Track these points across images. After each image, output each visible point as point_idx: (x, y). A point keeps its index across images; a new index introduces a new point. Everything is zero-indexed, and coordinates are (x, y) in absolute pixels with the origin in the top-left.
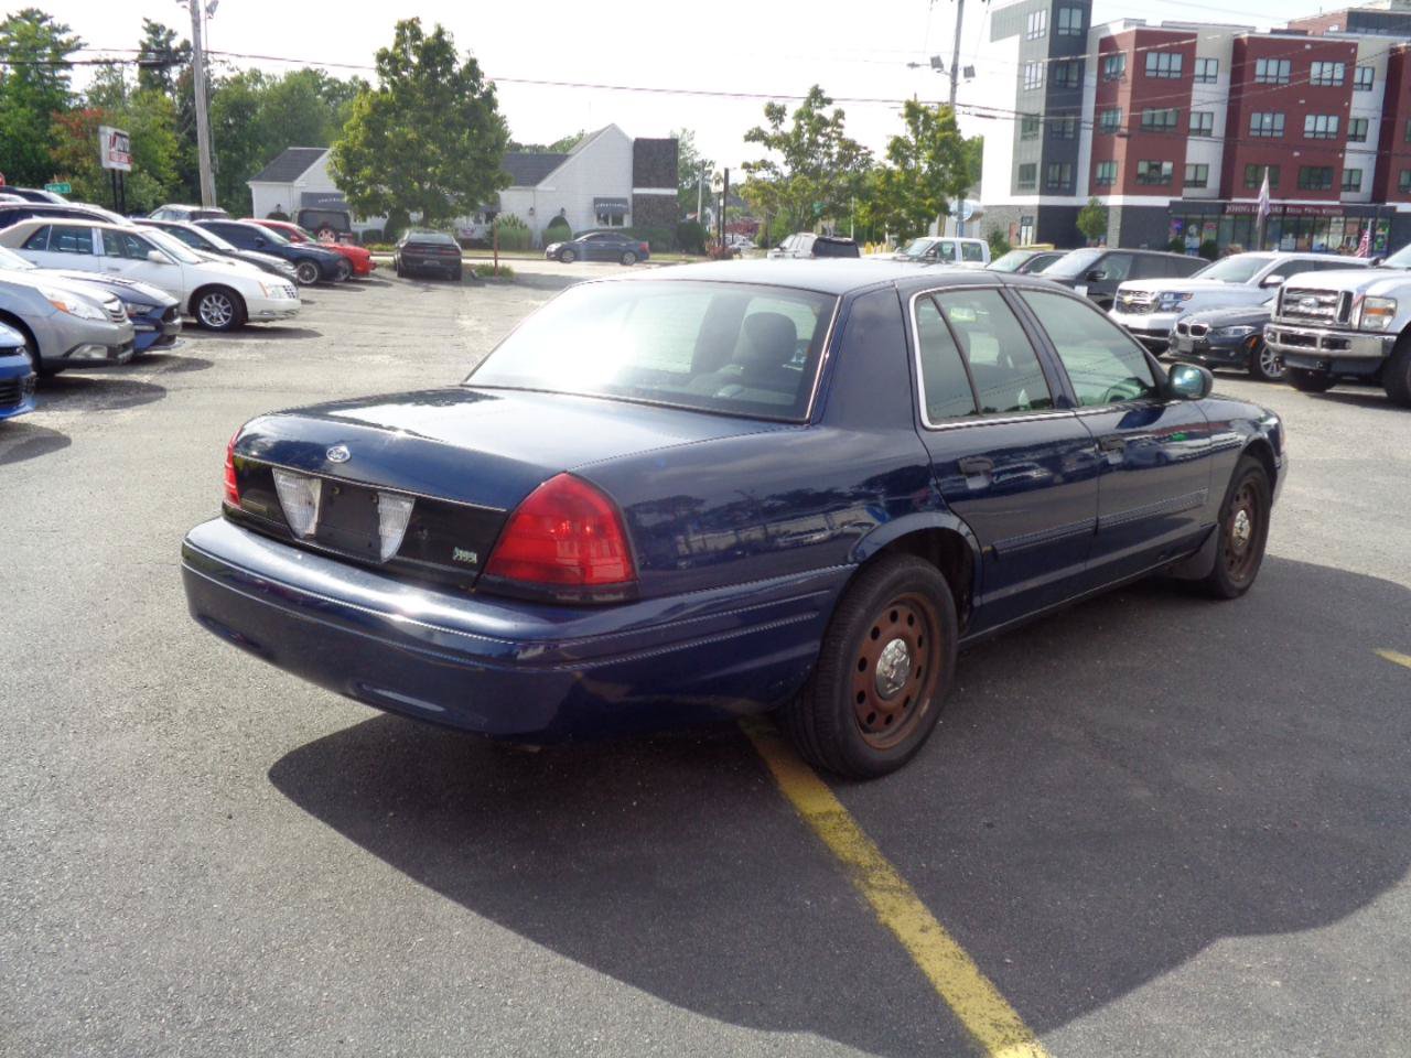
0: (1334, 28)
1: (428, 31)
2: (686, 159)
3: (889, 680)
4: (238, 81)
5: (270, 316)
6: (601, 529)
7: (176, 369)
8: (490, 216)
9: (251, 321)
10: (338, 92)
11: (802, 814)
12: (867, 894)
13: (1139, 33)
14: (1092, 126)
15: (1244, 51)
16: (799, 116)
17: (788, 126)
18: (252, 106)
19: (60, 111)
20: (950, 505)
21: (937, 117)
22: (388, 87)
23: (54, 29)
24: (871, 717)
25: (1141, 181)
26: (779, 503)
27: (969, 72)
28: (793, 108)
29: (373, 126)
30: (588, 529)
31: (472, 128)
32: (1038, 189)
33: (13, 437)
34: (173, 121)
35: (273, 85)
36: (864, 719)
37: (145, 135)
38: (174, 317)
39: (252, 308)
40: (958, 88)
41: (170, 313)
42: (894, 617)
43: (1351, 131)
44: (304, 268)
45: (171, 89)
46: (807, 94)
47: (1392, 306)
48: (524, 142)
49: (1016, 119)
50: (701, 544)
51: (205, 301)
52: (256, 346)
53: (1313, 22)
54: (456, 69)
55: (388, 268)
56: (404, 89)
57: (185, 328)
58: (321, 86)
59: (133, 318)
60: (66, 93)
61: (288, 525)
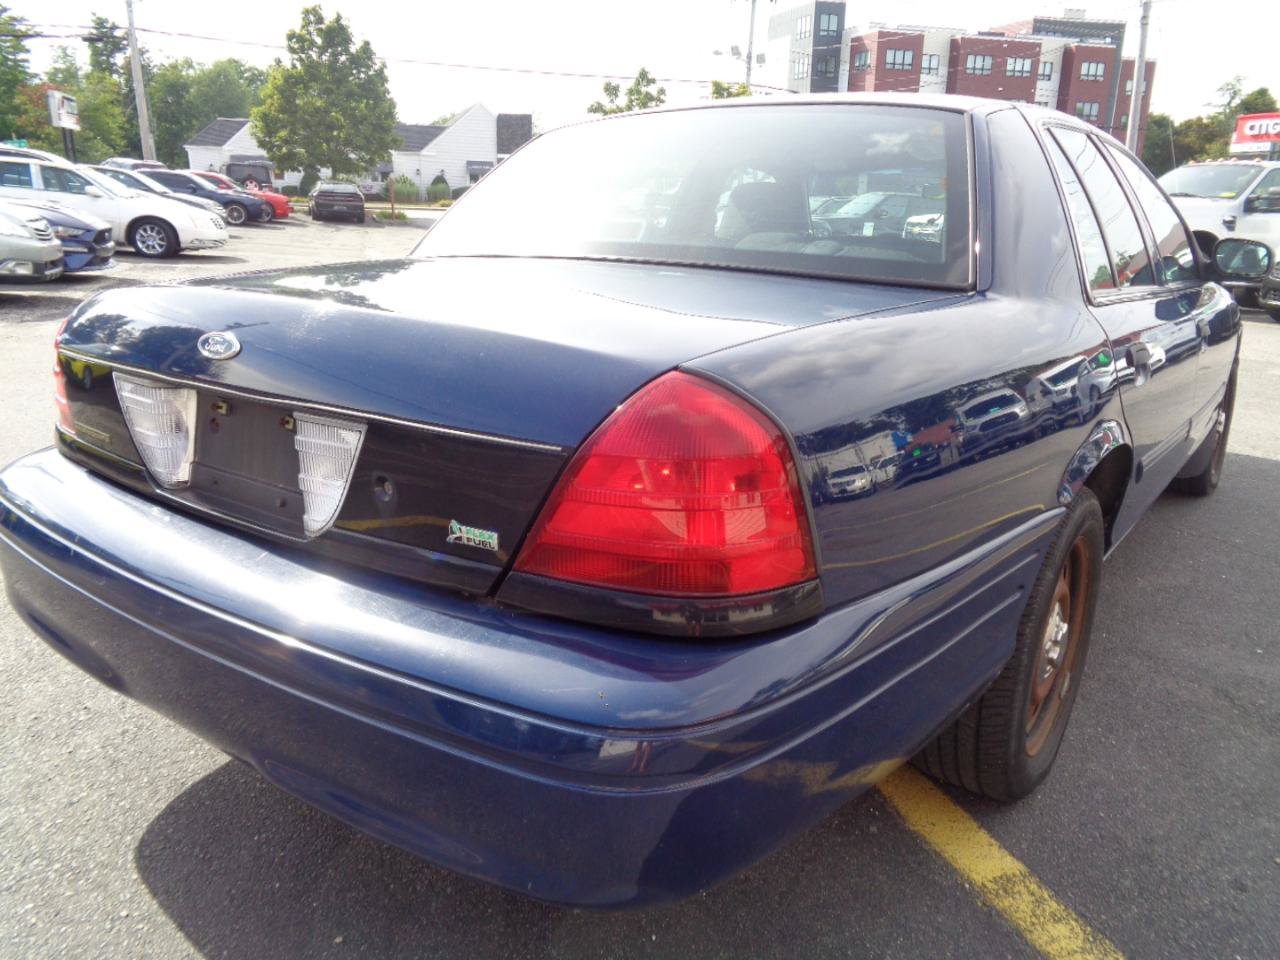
0: (1023, 32)
1: (329, 18)
4: (174, 67)
5: (202, 245)
8: (385, 175)
9: (184, 250)
10: (257, 78)
11: (970, 884)
13: (880, 33)
15: (958, 48)
16: (631, 92)
17: (622, 100)
18: (185, 87)
19: (23, 86)
21: (736, 95)
22: (298, 65)
23: (13, 19)
27: (761, 59)
28: (625, 86)
29: (285, 94)
31: (368, 99)
34: (121, 98)
35: (202, 71)
38: (106, 241)
39: (185, 238)
40: (752, 72)
41: (102, 236)
44: (232, 211)
45: (117, 72)
46: (636, 75)
51: (141, 232)
52: (187, 269)
53: (1007, 26)
54: (353, 49)
55: (304, 212)
56: (311, 67)
57: (119, 254)
58: (243, 73)
59: (63, 239)
60: (27, 74)
61: (144, 465)
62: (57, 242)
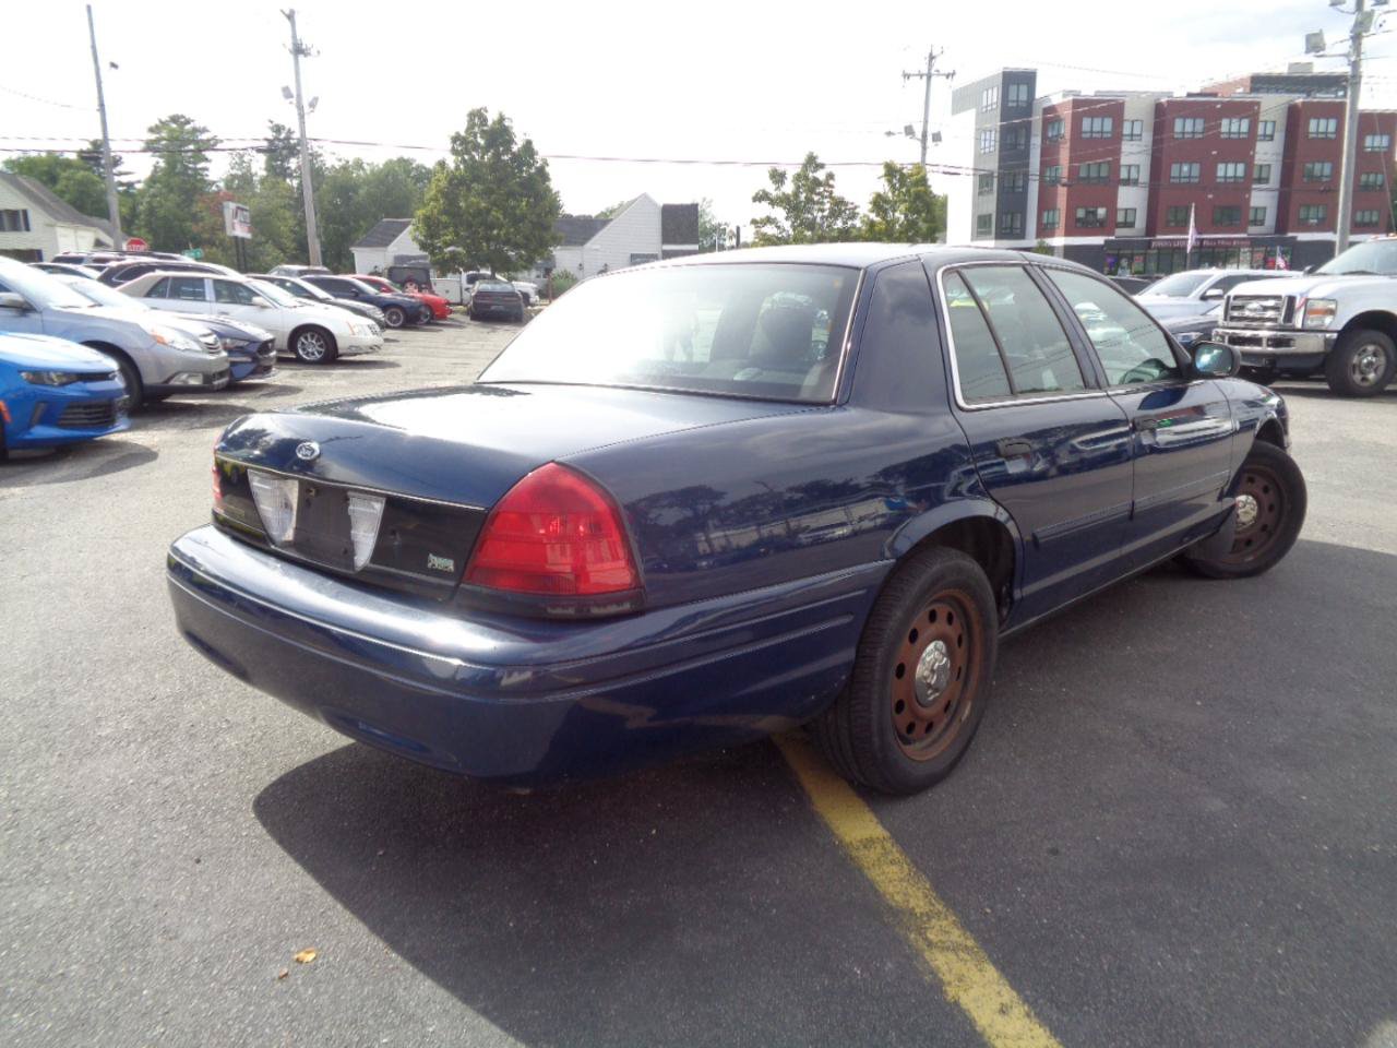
0: (1241, 90)
1: (492, 117)
2: (705, 223)
3: (929, 686)
4: (345, 168)
5: (357, 351)
6: (597, 528)
7: (270, 395)
8: (548, 271)
9: (341, 355)
10: (423, 175)
11: (841, 842)
12: (927, 955)
13: (1075, 101)
14: (1038, 178)
15: (1164, 113)
16: (798, 178)
17: (788, 188)
18: (355, 188)
19: (201, 195)
20: (991, 492)
21: (912, 175)
22: (461, 165)
23: (195, 130)
24: (911, 728)
25: (1079, 225)
26: (798, 496)
27: (937, 137)
28: (791, 173)
29: (448, 196)
30: (581, 528)
31: (529, 198)
32: (993, 235)
33: (109, 454)
34: (291, 202)
35: (372, 171)
36: (904, 731)
37: (270, 214)
38: (269, 351)
39: (342, 345)
40: (928, 151)
41: (265, 347)
42: (933, 616)
43: (1256, 175)
44: (391, 314)
45: (290, 175)
46: (803, 159)
47: (1332, 306)
48: (575, 213)
49: (974, 175)
50: (723, 542)
51: (303, 340)
52: (344, 375)
53: (1222, 85)
54: (515, 148)
55: (463, 313)
56: (472, 167)
57: (281, 361)
58: (410, 172)
59: (230, 351)
60: (205, 181)
61: (265, 530)
62: (224, 354)
